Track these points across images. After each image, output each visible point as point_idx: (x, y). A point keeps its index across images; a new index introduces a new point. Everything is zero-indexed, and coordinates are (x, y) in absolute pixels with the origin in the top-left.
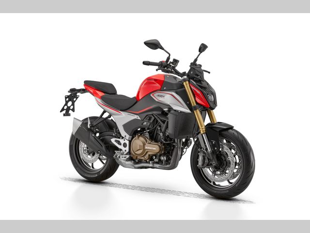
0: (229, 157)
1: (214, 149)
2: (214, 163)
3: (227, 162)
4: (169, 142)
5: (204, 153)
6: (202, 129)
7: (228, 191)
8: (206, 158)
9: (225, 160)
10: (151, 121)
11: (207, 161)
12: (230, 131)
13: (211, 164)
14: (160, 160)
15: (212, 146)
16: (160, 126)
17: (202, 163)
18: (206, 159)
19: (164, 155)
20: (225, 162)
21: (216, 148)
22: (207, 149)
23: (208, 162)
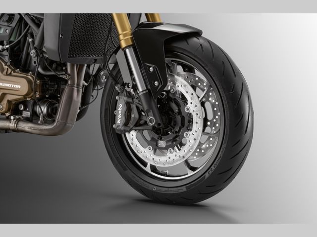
0: (189, 105)
1: (153, 85)
2: (152, 119)
3: (183, 118)
4: (53, 73)
5: (129, 95)
6: (125, 35)
7: (184, 189)
8: (134, 107)
9: (180, 113)
10: (13, 24)
11: (135, 115)
12: (195, 39)
13: (146, 123)
14: (34, 113)
15: (148, 78)
16: (32, 36)
17: (124, 119)
18: (135, 110)
19: (42, 100)
20: (179, 118)
21: (156, 83)
22: (135, 87)
23: (137, 116)
